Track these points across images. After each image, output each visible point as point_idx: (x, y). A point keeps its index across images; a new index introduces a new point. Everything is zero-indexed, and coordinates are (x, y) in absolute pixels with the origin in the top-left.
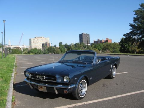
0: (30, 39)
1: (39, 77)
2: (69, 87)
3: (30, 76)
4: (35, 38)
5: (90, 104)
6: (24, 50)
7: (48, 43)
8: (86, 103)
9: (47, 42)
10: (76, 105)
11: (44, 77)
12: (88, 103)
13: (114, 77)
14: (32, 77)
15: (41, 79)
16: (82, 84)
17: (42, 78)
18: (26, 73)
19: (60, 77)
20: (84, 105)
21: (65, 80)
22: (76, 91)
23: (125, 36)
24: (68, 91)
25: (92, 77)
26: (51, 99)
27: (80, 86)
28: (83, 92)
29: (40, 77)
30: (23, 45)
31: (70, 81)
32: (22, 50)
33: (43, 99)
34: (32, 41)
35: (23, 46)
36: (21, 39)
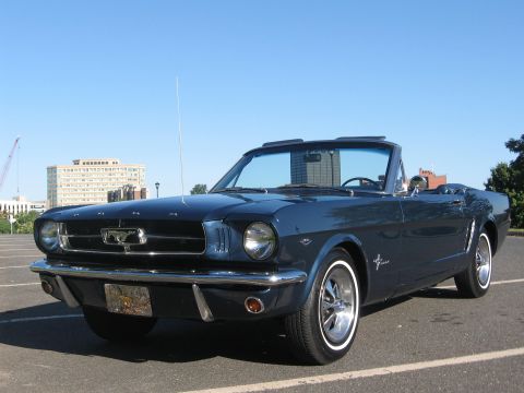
0: (52, 171)
1: (112, 239)
2: (274, 279)
3: (63, 242)
4: (77, 162)
5: (382, 376)
6: (21, 220)
7: (138, 189)
8: (356, 374)
9: (134, 184)
10: (308, 382)
11: (141, 234)
12: (372, 375)
13: (484, 291)
14: (73, 243)
15: (121, 248)
16: (333, 283)
17: (129, 240)
18: (44, 231)
19: (225, 226)
20: (349, 380)
21: (251, 245)
22: (308, 312)
23: (516, 150)
24: (266, 306)
25: (384, 258)
26: (173, 361)
27: (327, 294)
28: (339, 325)
29: (120, 238)
30: (17, 199)
31: (276, 252)
32: (12, 220)
33: (126, 363)
34: (61, 177)
35: (15, 203)
36: (6, 168)
